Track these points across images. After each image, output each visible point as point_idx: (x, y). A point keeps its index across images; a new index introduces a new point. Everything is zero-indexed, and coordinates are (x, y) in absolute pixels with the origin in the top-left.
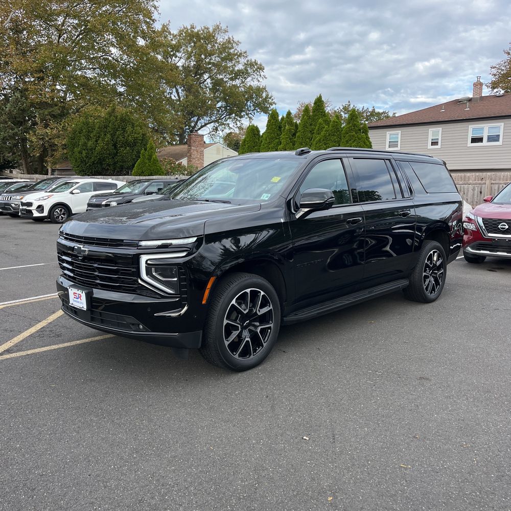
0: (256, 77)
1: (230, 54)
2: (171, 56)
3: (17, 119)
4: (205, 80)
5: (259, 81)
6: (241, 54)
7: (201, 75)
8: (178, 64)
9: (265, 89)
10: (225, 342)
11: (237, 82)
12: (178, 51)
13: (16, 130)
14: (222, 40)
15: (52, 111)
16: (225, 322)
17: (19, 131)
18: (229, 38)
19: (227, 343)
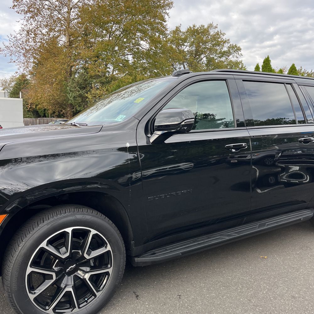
0: (236, 55)
1: (218, 41)
2: (181, 45)
3: (82, 86)
4: (202, 59)
5: (237, 57)
6: (225, 41)
7: (200, 55)
8: (185, 50)
9: (241, 62)
10: (29, 295)
11: (223, 59)
12: (185, 42)
13: (81, 92)
14: (213, 33)
15: (101, 80)
16: (29, 270)
17: (82, 92)
18: (218, 31)
19: (32, 297)
